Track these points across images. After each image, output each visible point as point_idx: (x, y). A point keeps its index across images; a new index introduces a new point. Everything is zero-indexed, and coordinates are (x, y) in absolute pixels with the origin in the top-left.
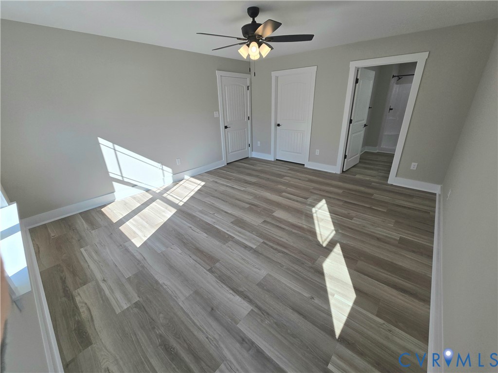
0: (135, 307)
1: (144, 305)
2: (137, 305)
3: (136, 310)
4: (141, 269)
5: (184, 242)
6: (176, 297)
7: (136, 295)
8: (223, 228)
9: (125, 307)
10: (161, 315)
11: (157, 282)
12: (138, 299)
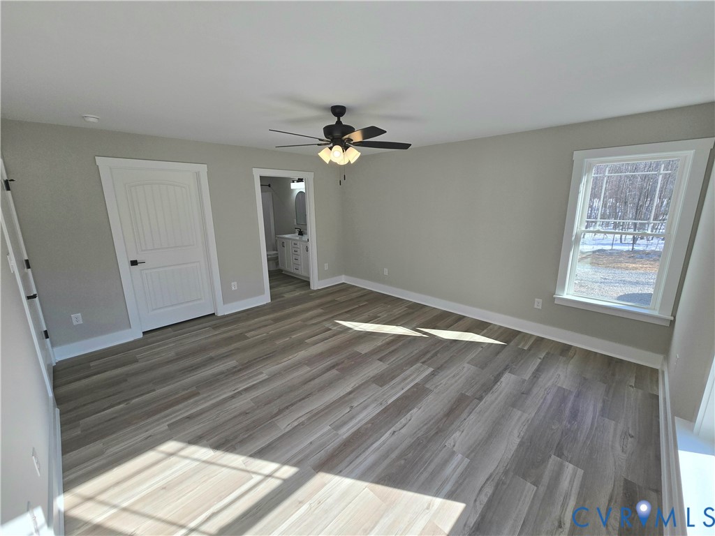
0: (563, 454)
1: (555, 448)
2: (560, 455)
3: (565, 453)
4: (511, 474)
5: (437, 433)
6: (528, 421)
7: (551, 460)
8: (396, 394)
9: (571, 466)
10: (553, 427)
11: (521, 444)
12: (553, 456)
